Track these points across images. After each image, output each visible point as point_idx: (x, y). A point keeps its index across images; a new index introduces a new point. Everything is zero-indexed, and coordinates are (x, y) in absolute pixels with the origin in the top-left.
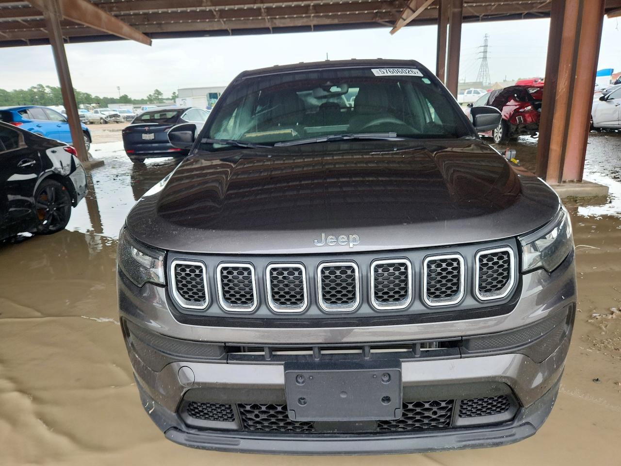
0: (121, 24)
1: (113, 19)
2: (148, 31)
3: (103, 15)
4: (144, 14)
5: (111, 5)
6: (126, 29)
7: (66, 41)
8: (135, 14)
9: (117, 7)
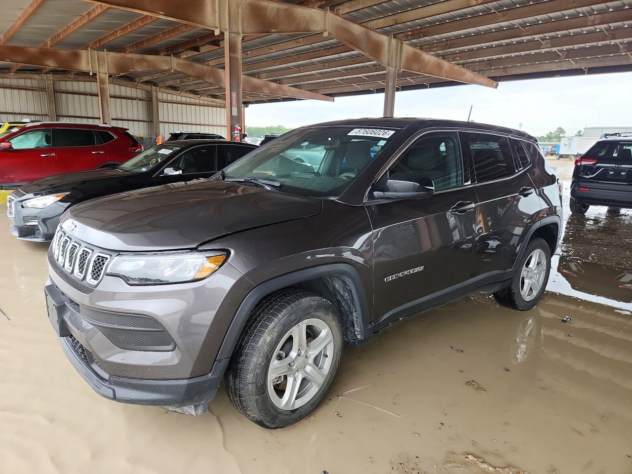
0: (464, 70)
1: (457, 67)
2: (493, 75)
3: (446, 64)
4: (489, 60)
5: (456, 55)
6: (469, 74)
7: (398, 90)
8: (479, 61)
9: (460, 57)
